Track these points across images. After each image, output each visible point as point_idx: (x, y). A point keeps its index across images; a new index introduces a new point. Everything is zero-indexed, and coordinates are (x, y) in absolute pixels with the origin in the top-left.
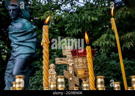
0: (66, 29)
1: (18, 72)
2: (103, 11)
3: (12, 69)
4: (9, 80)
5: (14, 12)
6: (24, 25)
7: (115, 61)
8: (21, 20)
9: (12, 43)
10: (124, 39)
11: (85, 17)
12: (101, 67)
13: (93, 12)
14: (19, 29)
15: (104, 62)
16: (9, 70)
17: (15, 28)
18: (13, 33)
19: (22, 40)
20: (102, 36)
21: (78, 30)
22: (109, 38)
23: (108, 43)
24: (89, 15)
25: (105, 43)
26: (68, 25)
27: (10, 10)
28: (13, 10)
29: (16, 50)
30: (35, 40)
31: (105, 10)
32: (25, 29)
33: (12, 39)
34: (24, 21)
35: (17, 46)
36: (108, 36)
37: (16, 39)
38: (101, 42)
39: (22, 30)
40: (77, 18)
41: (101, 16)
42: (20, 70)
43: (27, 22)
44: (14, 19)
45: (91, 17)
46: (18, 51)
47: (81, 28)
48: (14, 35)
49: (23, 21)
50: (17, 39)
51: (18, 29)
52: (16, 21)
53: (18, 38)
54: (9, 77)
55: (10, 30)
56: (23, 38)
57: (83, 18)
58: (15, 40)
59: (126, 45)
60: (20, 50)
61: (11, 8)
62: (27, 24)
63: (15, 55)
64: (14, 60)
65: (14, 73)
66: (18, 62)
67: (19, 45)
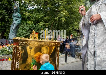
6: (18, 15)
9: (13, 19)
14: (16, 16)
20: (41, 22)
21: (34, 19)
25: (41, 25)
30: (21, 20)
34: (18, 13)
41: (41, 17)
45: (38, 17)
48: (14, 17)
55: (13, 15)
56: (17, 19)
60: (16, 22)
61: (14, 9)
62: (19, 15)
63: (14, 23)
64: (13, 25)
65: (14, 28)
66: (15, 25)
67: (16, 20)
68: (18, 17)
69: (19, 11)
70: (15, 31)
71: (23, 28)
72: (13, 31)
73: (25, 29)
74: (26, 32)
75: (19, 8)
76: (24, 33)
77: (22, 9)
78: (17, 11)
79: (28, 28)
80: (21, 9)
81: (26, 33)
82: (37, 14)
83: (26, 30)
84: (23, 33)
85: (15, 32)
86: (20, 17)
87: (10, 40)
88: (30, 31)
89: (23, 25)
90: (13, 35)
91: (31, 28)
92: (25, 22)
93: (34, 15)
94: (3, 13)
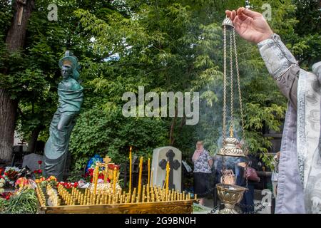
1: (63, 127)
3: (57, 123)
4: (54, 132)
8: (71, 80)
9: (60, 99)
16: (54, 122)
17: (65, 87)
18: (62, 91)
27: (63, 71)
28: (66, 71)
29: (63, 106)
32: (74, 89)
33: (60, 95)
35: (64, 103)
37: (64, 96)
39: (71, 89)
43: (77, 84)
44: (65, 78)
46: (64, 108)
48: (62, 93)
49: (72, 82)
52: (67, 81)
54: (53, 129)
55: (59, 86)
58: (62, 97)
60: (67, 108)
61: (64, 68)
62: (76, 86)
63: (61, 110)
64: (59, 116)
65: (59, 128)
66: (63, 118)
67: (67, 103)
68: (73, 93)
69: (76, 73)
71: (90, 122)
72: (57, 136)
73: (95, 123)
74: (97, 134)
75: (79, 63)
76: (92, 136)
77: (87, 68)
78: (70, 75)
79: (102, 122)
80: (82, 66)
81: (97, 137)
82: (129, 80)
83: (98, 127)
84: (89, 137)
85: (63, 139)
86: (80, 93)
87: (48, 165)
88: (109, 130)
89: (91, 111)
90: (55, 148)
91: (112, 121)
92: (96, 101)
93: (120, 84)
94: (35, 79)
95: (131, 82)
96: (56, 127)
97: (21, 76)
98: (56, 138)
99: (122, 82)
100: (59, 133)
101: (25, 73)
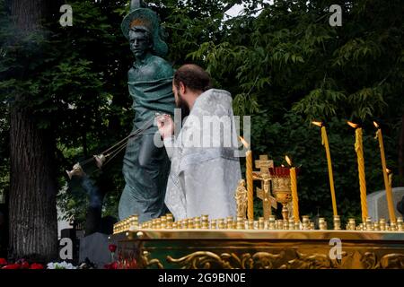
0: (240, 74)
1: (149, 160)
2: (316, 43)
3: (137, 153)
4: (132, 174)
5: (140, 43)
6: (158, 69)
7: (337, 135)
8: (153, 59)
9: (135, 104)
10: (354, 102)
11: (278, 55)
12: (307, 149)
13: (296, 46)
14: (150, 77)
15: (315, 138)
16: (130, 154)
17: (142, 75)
18: (136, 85)
19: (155, 99)
20: (312, 93)
21: (263, 81)
22: (325, 98)
23: (322, 107)
24: (286, 50)
25: (317, 108)
26: (242, 68)
27: (134, 40)
28: (138, 40)
29: (144, 117)
31: (319, 41)
32: (161, 77)
33: (135, 95)
34: (159, 61)
35: (145, 110)
36: (324, 94)
37: (143, 96)
38: (309, 106)
39: (155, 79)
40: (263, 55)
41: (310, 53)
42: (153, 156)
43: (165, 64)
44: (138, 57)
45: (290, 56)
46: (146, 120)
47: (268, 75)
48: (138, 89)
49: (156, 62)
50: (146, 97)
51: (146, 77)
52: (143, 61)
53: (146, 94)
54: (131, 167)
55: (130, 77)
57: (275, 56)
58: (140, 98)
59: (358, 113)
60: (151, 119)
61: (133, 35)
62: (165, 69)
63: (141, 126)
64: (138, 137)
65: (142, 162)
66: (147, 141)
67: (150, 109)
68: (160, 87)
69: (161, 44)
70: (154, 174)
72: (141, 181)
75: (164, 25)
77: (180, 32)
80: (171, 31)
90: (140, 205)
93: (260, 49)
94: (78, 79)
95: (284, 40)
96: (136, 163)
97: (51, 77)
98: (138, 185)
99: (263, 44)
100: (142, 174)
101: (59, 71)
